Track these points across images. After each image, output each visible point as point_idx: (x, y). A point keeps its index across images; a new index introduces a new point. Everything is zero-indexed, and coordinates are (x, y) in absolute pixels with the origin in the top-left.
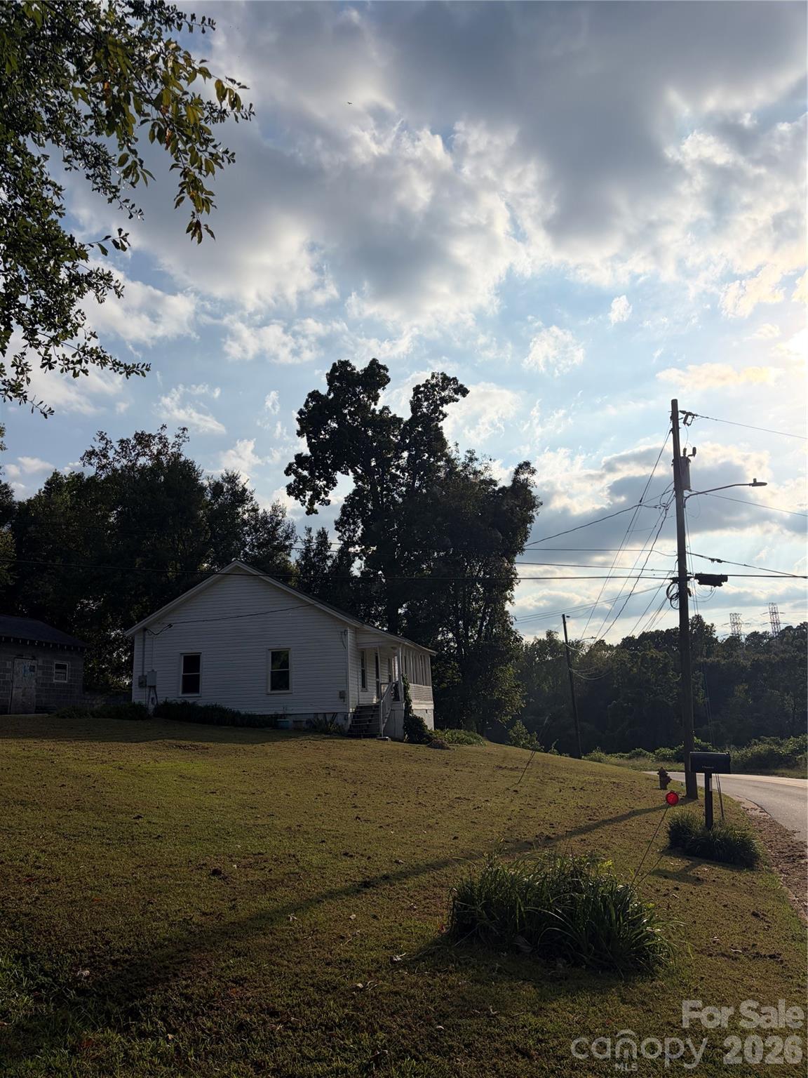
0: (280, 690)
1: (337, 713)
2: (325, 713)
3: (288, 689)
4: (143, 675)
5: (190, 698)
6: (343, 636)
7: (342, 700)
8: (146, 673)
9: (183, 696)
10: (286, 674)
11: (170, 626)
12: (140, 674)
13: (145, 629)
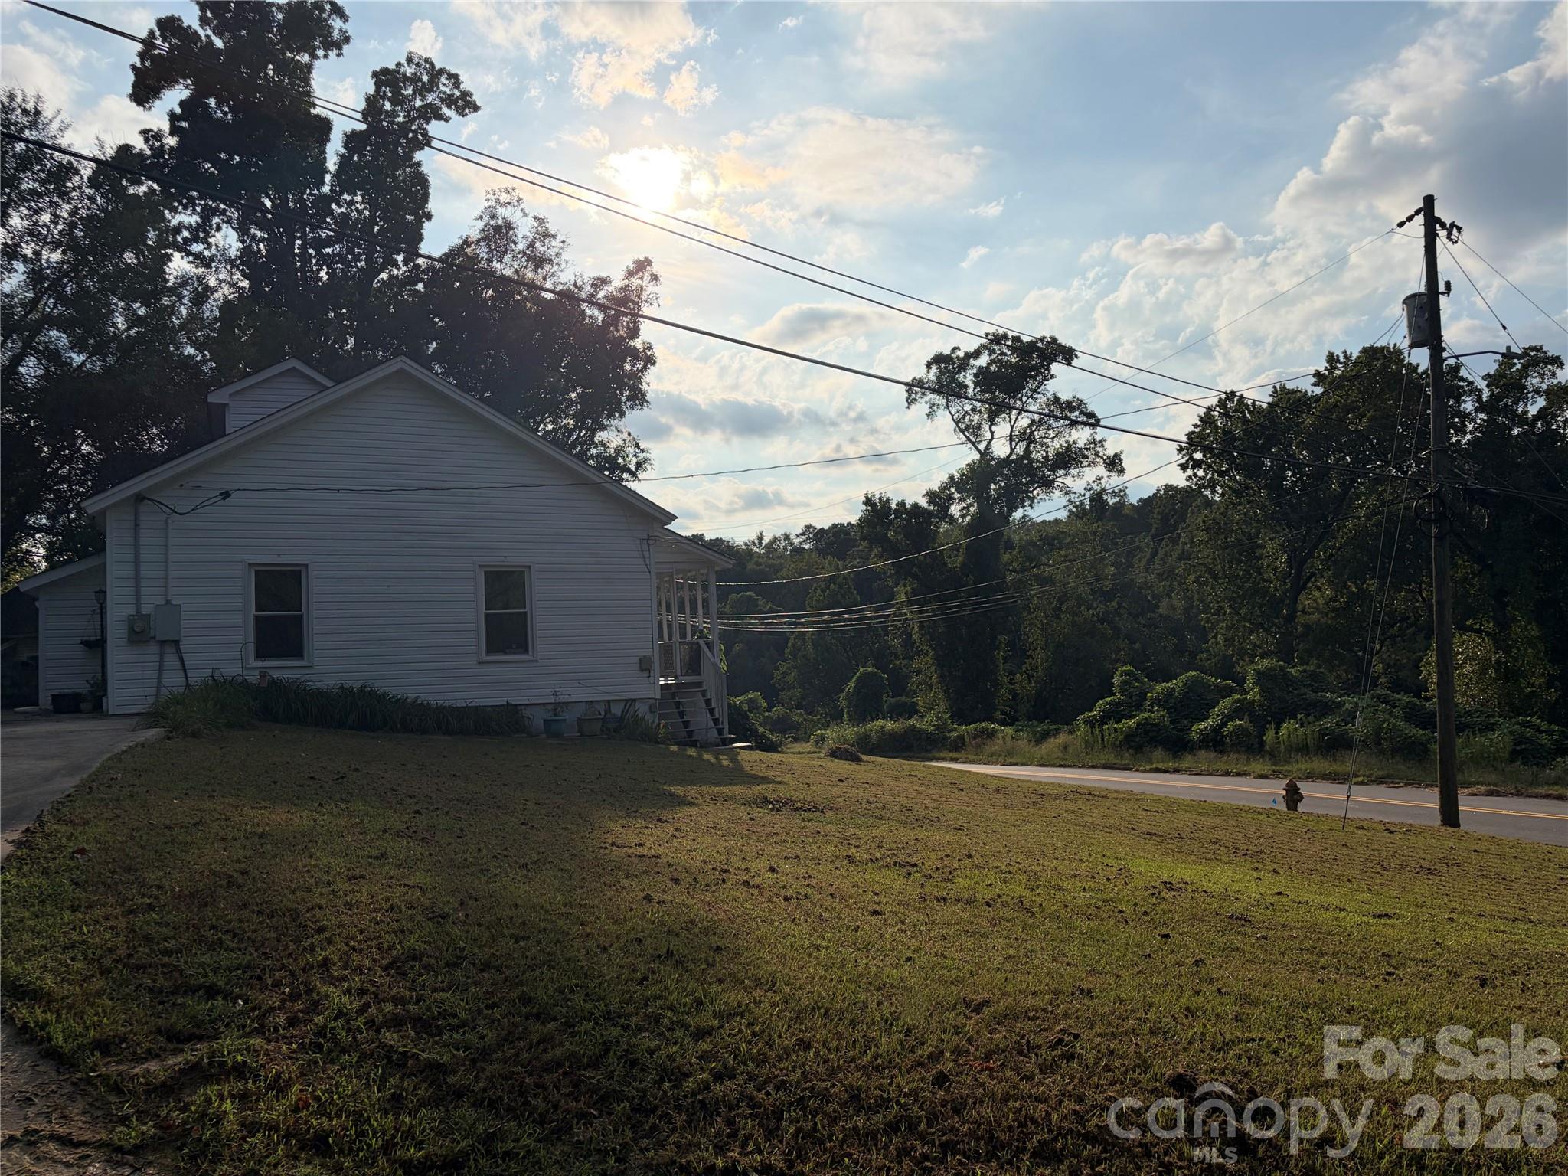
0: (506, 653)
1: (634, 700)
2: (609, 702)
3: (526, 651)
4: (138, 612)
5: (283, 669)
6: (645, 547)
7: (646, 674)
8: (146, 609)
9: (259, 664)
10: (522, 621)
11: (226, 495)
12: (131, 610)
13: (140, 498)
